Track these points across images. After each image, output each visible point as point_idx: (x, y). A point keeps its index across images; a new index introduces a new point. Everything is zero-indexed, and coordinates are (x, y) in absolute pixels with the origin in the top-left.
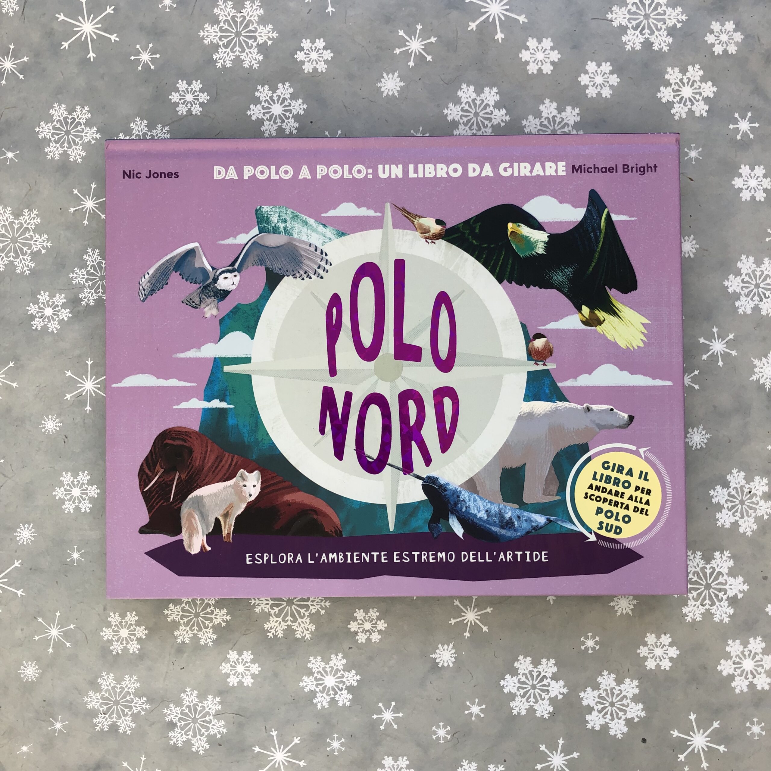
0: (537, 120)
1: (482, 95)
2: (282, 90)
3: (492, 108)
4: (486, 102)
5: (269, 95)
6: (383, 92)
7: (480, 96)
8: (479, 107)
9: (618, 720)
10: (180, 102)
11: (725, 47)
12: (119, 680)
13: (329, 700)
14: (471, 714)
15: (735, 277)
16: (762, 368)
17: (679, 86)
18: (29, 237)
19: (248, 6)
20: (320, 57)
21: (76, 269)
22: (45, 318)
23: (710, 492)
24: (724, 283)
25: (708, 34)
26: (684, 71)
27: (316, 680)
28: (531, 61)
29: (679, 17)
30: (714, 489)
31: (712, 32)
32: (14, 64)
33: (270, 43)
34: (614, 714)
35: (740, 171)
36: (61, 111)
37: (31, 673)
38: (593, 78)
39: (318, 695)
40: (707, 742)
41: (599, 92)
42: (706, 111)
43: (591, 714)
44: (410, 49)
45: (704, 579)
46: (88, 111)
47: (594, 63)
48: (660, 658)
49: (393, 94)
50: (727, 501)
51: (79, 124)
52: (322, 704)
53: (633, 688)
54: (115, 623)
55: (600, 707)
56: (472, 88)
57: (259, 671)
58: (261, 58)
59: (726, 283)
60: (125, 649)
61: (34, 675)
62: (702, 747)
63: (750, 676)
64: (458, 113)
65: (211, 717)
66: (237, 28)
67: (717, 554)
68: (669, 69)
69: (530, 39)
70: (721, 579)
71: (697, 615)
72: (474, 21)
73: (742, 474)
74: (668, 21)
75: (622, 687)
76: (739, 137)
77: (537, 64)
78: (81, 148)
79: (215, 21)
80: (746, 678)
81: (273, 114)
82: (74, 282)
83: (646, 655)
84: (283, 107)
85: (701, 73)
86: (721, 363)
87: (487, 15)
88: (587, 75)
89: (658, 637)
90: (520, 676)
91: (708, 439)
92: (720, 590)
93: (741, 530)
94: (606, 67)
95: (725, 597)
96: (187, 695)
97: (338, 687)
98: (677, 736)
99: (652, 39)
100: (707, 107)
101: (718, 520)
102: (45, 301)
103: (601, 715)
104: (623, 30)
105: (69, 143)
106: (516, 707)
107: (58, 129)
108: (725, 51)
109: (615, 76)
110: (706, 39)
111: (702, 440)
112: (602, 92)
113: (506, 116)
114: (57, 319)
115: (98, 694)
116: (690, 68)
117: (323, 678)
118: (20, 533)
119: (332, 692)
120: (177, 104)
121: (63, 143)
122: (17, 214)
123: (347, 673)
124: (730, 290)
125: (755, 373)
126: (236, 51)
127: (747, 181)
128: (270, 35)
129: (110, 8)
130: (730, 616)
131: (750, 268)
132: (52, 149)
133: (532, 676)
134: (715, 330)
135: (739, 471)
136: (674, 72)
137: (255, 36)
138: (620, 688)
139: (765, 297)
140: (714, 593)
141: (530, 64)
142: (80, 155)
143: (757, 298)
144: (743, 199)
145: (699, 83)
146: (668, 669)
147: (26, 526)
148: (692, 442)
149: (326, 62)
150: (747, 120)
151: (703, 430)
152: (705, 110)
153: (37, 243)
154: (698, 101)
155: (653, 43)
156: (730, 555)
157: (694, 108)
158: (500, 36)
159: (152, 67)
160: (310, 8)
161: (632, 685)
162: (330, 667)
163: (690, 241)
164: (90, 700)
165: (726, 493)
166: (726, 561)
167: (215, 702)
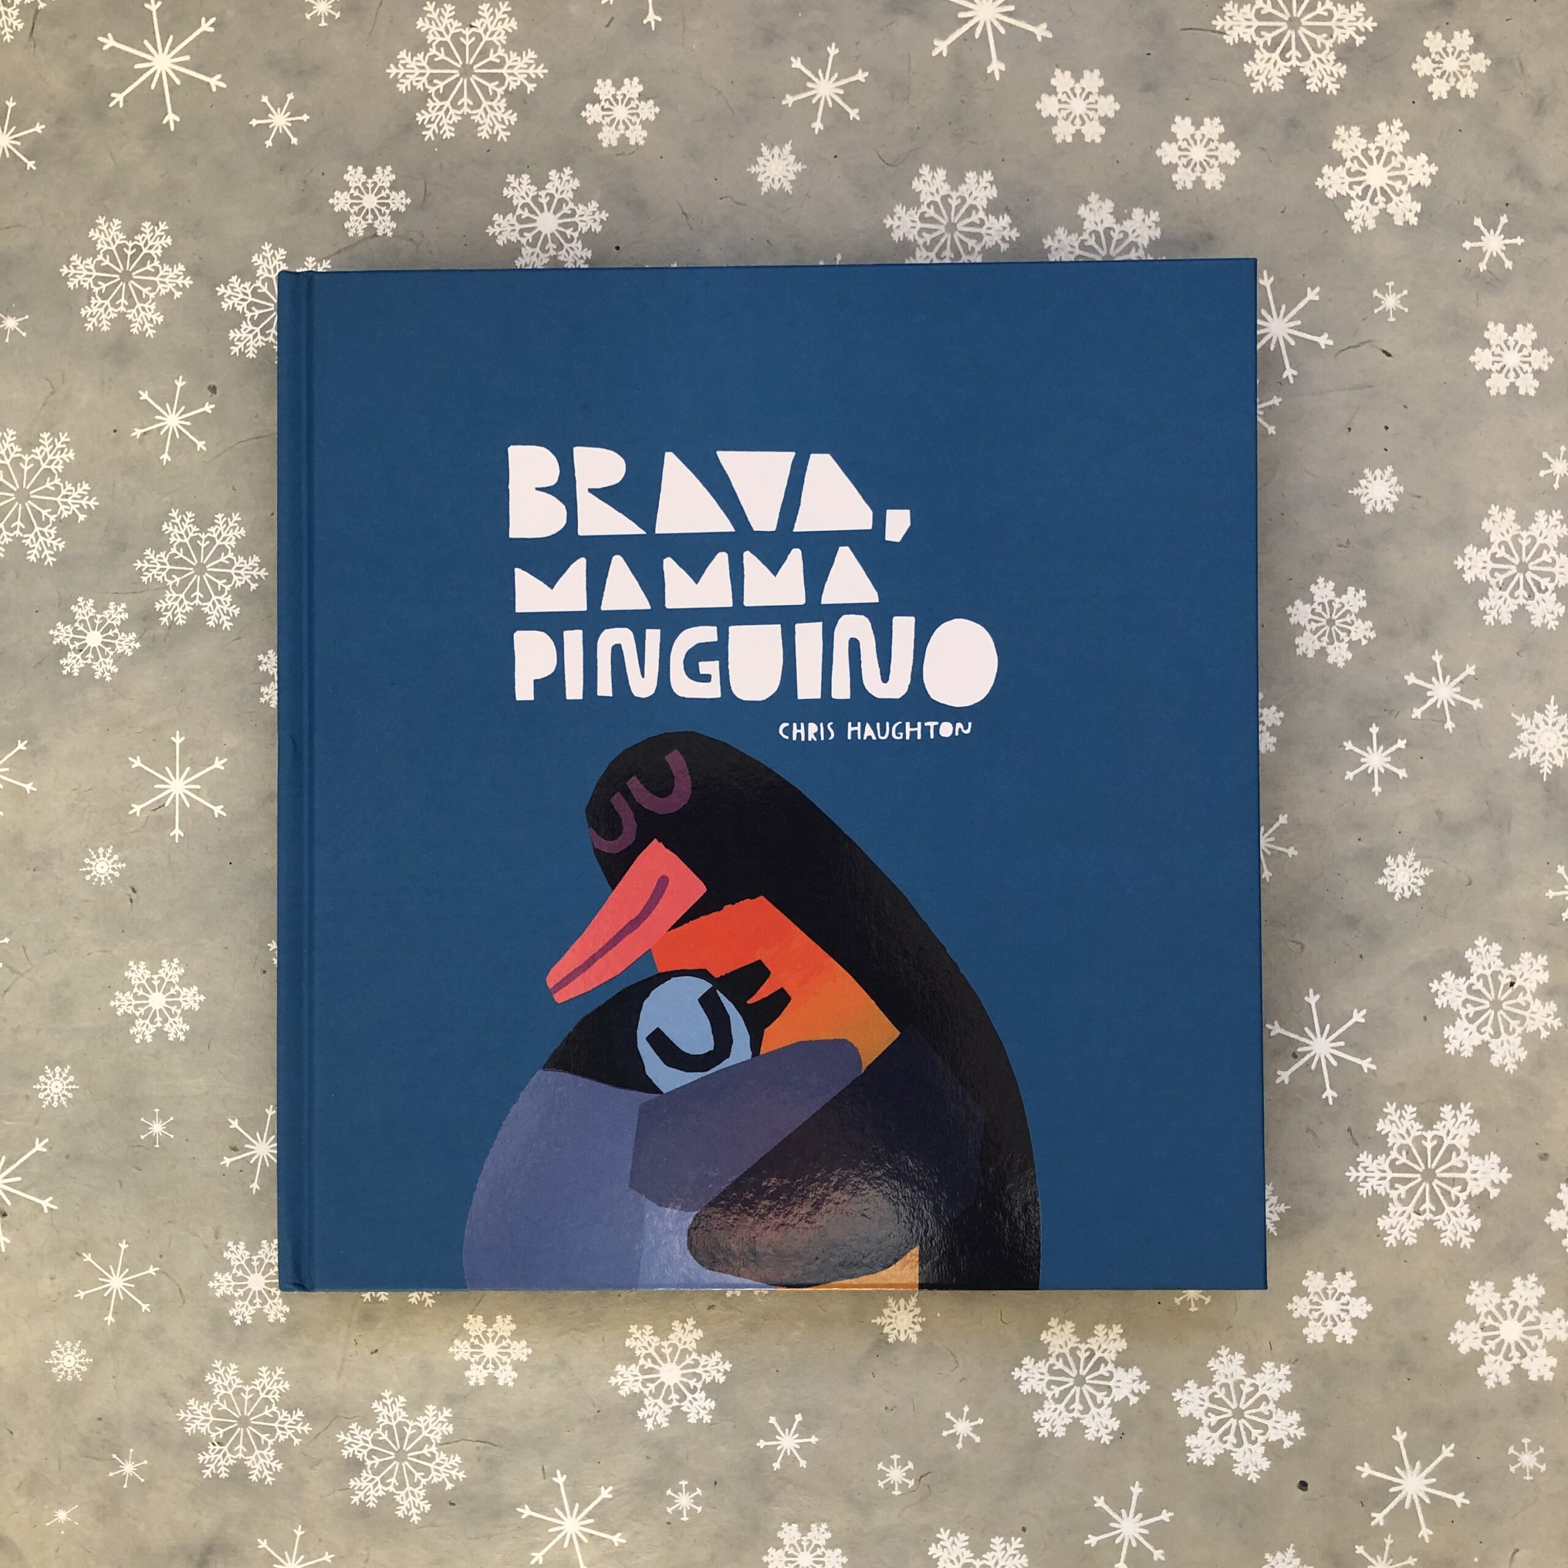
0: (1074, 236)
1: (963, 188)
2: (557, 183)
3: (982, 214)
4: (969, 201)
5: (531, 194)
6: (761, 184)
7: (957, 190)
8: (957, 212)
9: (1250, 1446)
10: (352, 211)
11: (1453, 84)
12: (248, 1377)
13: (669, 1411)
14: (954, 1437)
15: (1478, 550)
16: (1534, 733)
17: (1362, 165)
18: (53, 489)
19: (486, 14)
20: (632, 114)
21: (148, 552)
22: (88, 651)
23: (1431, 985)
24: (1455, 562)
25: (1418, 58)
26: (1370, 133)
27: (643, 1371)
28: (1060, 117)
29: (1360, 24)
30: (1440, 980)
31: (1426, 53)
32: (15, 139)
33: (531, 87)
34: (1243, 1433)
35: (1486, 335)
36: (113, 233)
37: (71, 1364)
38: (1187, 150)
39: (646, 1402)
40: (1429, 1486)
41: (1199, 178)
42: (1416, 215)
43: (1196, 1434)
44: (814, 96)
45: (1420, 1161)
46: (167, 232)
47: (1188, 120)
48: (1333, 1320)
49: (782, 188)
50: (1465, 1002)
51: (149, 257)
52: (655, 1420)
53: (1280, 1380)
54: (238, 1263)
55: (1214, 1419)
56: (941, 173)
57: (528, 1356)
58: (514, 119)
59: (1460, 563)
60: (259, 1316)
61: (78, 1369)
62: (1419, 1497)
63: (1514, 1354)
64: (914, 225)
65: (434, 1449)
66: (464, 60)
67: (1447, 1110)
68: (1340, 130)
69: (1058, 72)
70: (1455, 1161)
71: (1408, 1233)
72: (944, 38)
73: (1496, 948)
74: (1337, 32)
75: (1259, 1379)
76: (1483, 267)
77: (1072, 123)
78: (153, 307)
79: (419, 44)
80: (1507, 1358)
81: (540, 233)
82: (145, 579)
83: (1305, 1314)
84: (560, 218)
85: (1405, 136)
86: (1450, 725)
87: (971, 24)
88: (1174, 144)
89: (1329, 1278)
90: (1052, 1360)
91: (1426, 878)
92: (1453, 1182)
93: (1495, 1061)
94: (1213, 127)
95: (1463, 1196)
96: (385, 1404)
97: (687, 1386)
98: (1370, 1476)
99: (1306, 68)
100: (1417, 207)
101: (1447, 1041)
102: (87, 618)
103: (1216, 1436)
104: (1246, 50)
105: (129, 297)
106: (1045, 1421)
107: (107, 269)
108: (1454, 92)
109: (1231, 145)
110: (1414, 67)
111: (1412, 880)
112: (1205, 177)
113: (1011, 229)
114: (111, 653)
115: (206, 1405)
116: (1382, 126)
117: (657, 1367)
118: (46, 1084)
119: (674, 1396)
120: (345, 216)
121: (118, 296)
122: (28, 444)
123: (704, 1357)
124: (1468, 577)
125: (1519, 743)
126: (463, 104)
127: (1500, 355)
128: (531, 71)
129: (207, 21)
130: (1473, 1235)
131: (1508, 532)
132: (95, 310)
133: (1077, 1360)
134: (1437, 658)
135: (1489, 943)
136: (1350, 136)
137: (502, 74)
138: (1253, 1381)
139: (1540, 590)
140: (1441, 1188)
141: (1059, 123)
142: (151, 321)
143: (1522, 592)
144: (1493, 393)
145: (1400, 158)
146: (1350, 1341)
147: (58, 1069)
148: (1394, 885)
149: (645, 124)
150: (1498, 232)
151: (1416, 859)
152: (1414, 212)
153: (69, 500)
154: (1399, 194)
155: (1307, 77)
156: (1472, 1111)
157: (1391, 208)
158: (996, 67)
159: (294, 141)
160: (610, 17)
161: (1279, 1375)
162: (670, 1346)
163: (1385, 478)
164: (190, 1416)
165: (1464, 988)
166: (1466, 1123)
167: (441, 1418)
